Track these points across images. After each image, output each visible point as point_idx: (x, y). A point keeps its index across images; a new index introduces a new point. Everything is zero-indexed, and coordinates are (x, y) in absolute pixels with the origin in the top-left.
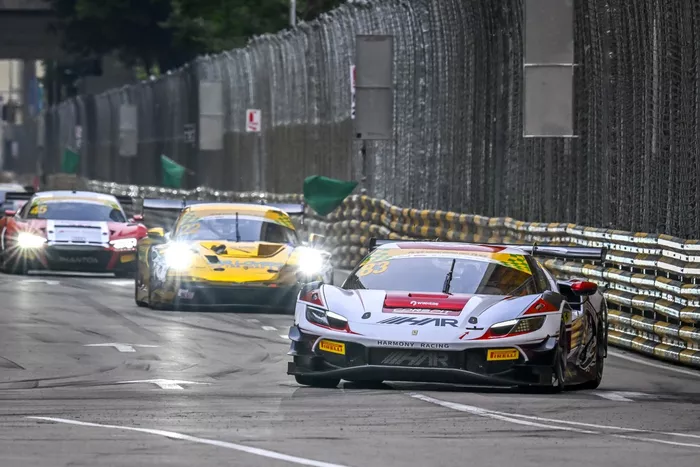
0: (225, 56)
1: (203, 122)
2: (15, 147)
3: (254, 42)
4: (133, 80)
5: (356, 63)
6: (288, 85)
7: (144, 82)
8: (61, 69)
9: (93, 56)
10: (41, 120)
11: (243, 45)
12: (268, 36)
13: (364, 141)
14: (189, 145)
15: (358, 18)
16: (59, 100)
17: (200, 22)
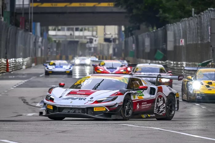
0: (174, 24)
1: (168, 43)
2: (116, 50)
3: (182, 21)
4: (149, 31)
5: (211, 26)
6: (191, 32)
7: (152, 32)
8: (129, 28)
9: (138, 24)
10: (123, 42)
11: (179, 21)
12: (186, 19)
13: (213, 48)
14: (164, 49)
15: (211, 14)
16: (128, 37)
17: (167, 15)
